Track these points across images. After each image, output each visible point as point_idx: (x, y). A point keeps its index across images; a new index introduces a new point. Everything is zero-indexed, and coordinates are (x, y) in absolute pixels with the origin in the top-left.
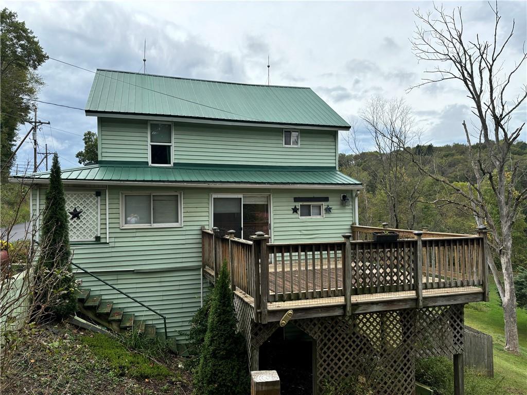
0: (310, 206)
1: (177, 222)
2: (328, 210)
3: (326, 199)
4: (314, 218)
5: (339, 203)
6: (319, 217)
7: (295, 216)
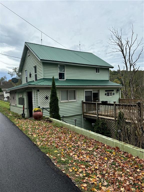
0: (109, 93)
1: (75, 99)
2: (114, 94)
3: (113, 91)
4: (110, 97)
5: (116, 92)
6: (111, 96)
7: (106, 96)
